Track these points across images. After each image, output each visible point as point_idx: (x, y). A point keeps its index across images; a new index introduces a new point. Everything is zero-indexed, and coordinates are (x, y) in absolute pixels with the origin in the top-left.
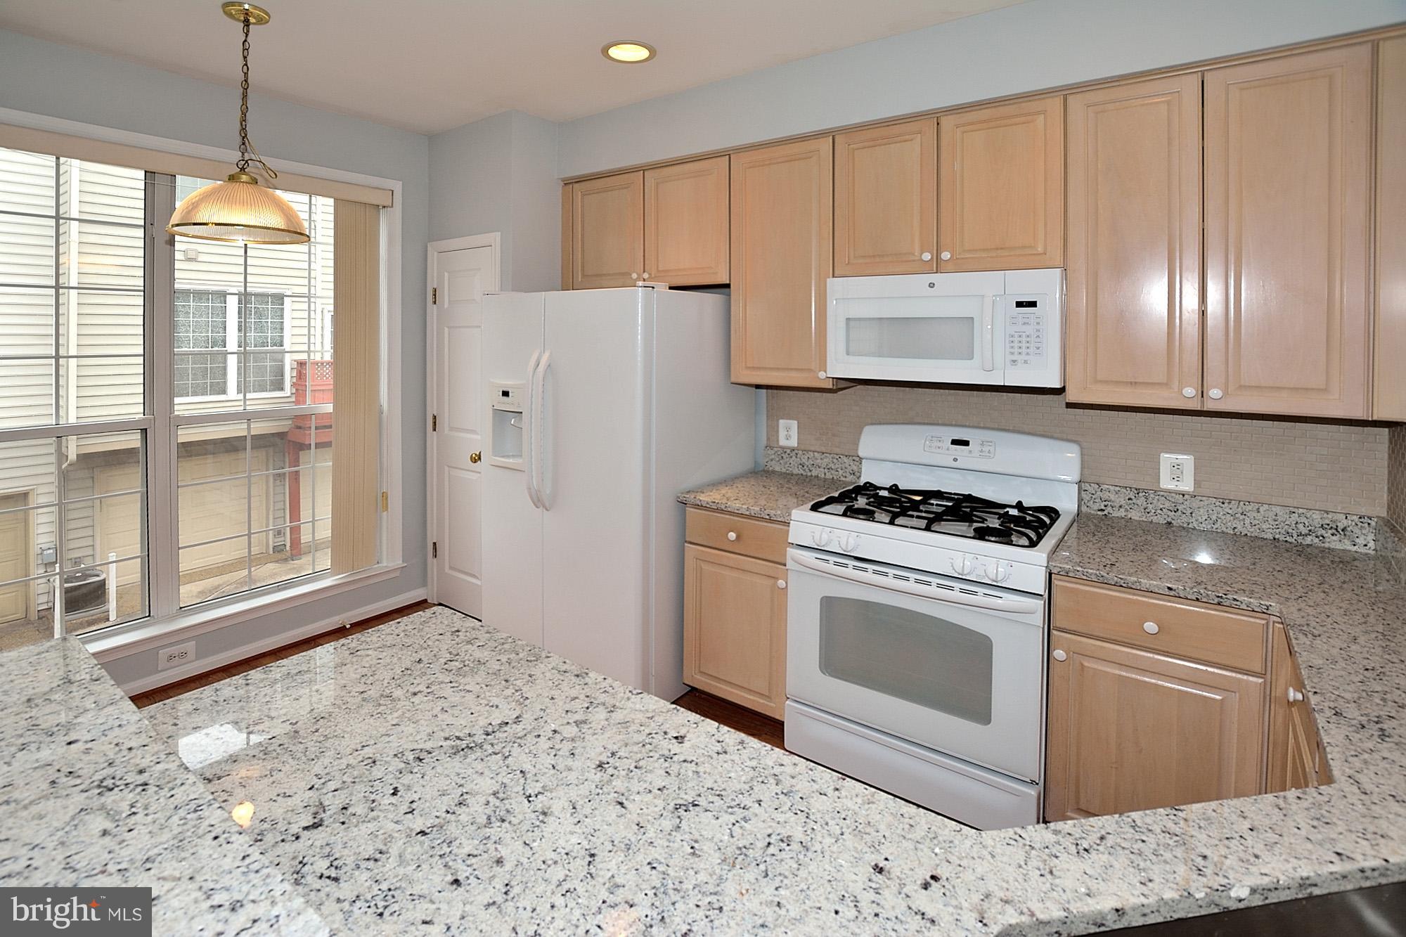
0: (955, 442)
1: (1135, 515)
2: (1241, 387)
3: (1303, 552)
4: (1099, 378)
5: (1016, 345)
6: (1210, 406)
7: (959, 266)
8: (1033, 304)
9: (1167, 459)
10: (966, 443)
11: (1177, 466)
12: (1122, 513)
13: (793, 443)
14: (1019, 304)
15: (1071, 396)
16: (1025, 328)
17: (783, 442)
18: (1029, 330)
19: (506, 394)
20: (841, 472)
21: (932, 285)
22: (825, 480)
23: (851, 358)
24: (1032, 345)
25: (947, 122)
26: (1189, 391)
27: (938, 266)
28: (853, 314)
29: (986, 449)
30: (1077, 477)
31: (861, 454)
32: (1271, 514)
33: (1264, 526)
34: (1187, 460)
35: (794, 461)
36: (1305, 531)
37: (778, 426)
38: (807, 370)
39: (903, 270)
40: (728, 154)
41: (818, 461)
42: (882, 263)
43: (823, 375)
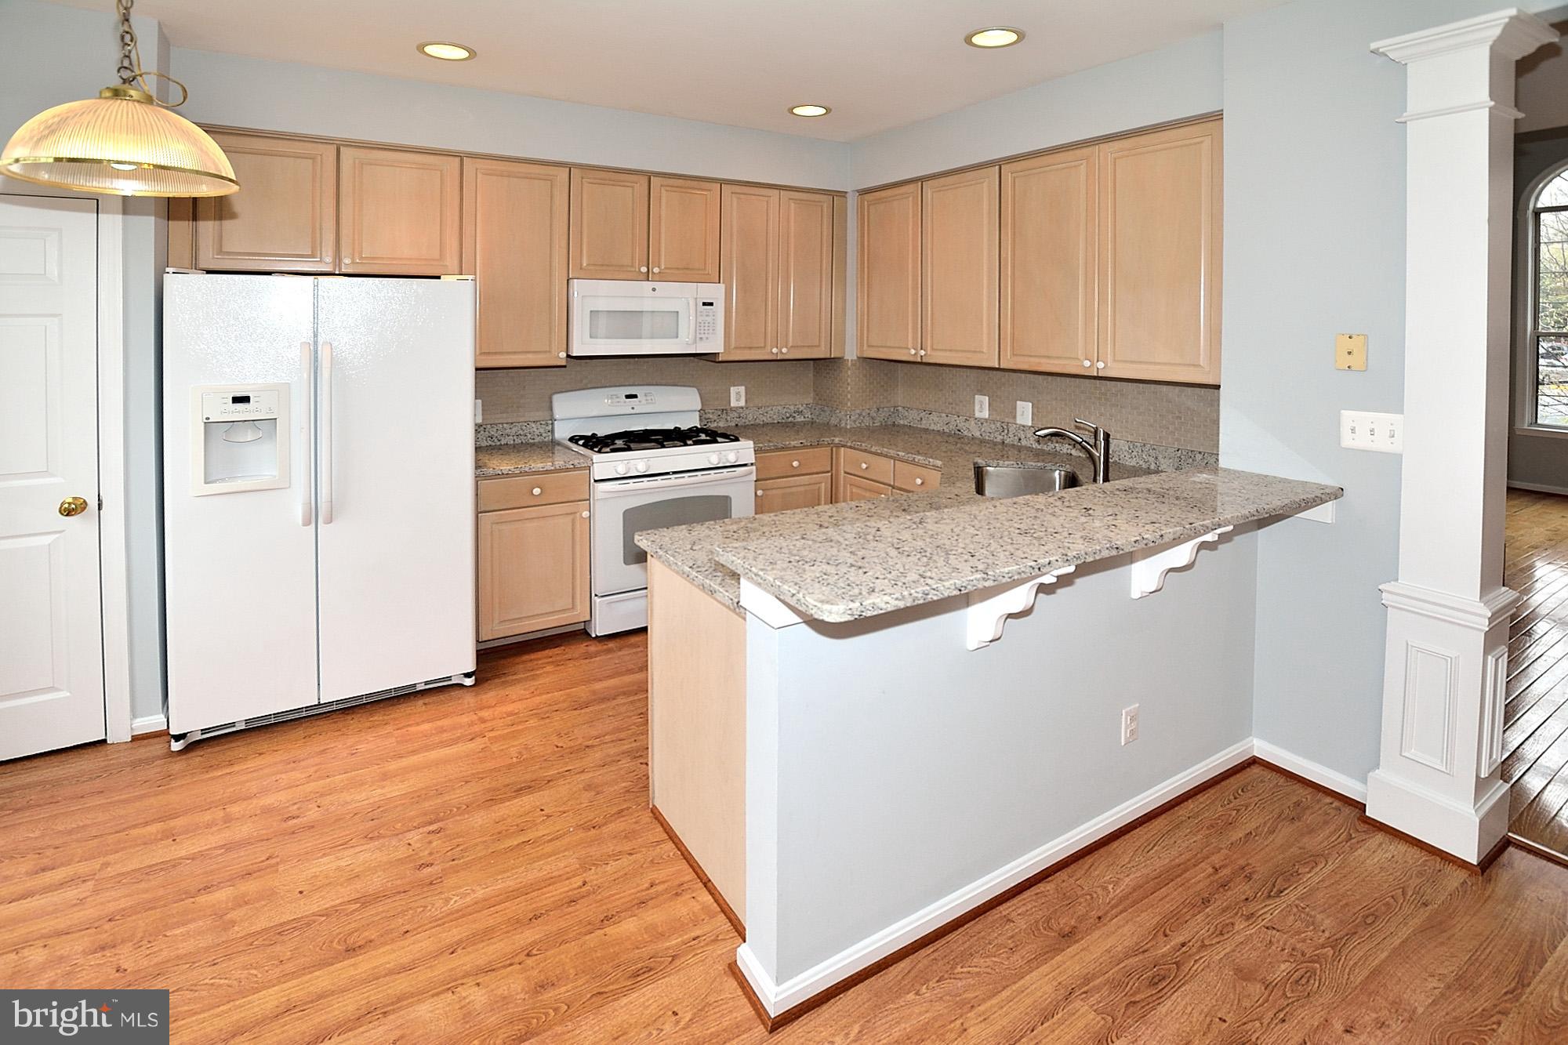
0: (628, 397)
1: (722, 424)
2: (792, 347)
4: (735, 346)
5: (702, 328)
7: (663, 278)
8: (711, 304)
9: (733, 390)
10: (635, 396)
11: (738, 393)
14: (704, 304)
16: (707, 318)
18: (709, 319)
19: (240, 400)
20: (529, 436)
21: (654, 290)
23: (594, 341)
24: (711, 328)
25: (656, 181)
26: (775, 350)
27: (651, 277)
28: (596, 308)
29: (649, 398)
30: (700, 408)
31: (556, 417)
34: (742, 389)
36: (788, 416)
38: (545, 352)
39: (624, 277)
40: (460, 156)
41: (508, 431)
42: (607, 269)
43: (563, 355)
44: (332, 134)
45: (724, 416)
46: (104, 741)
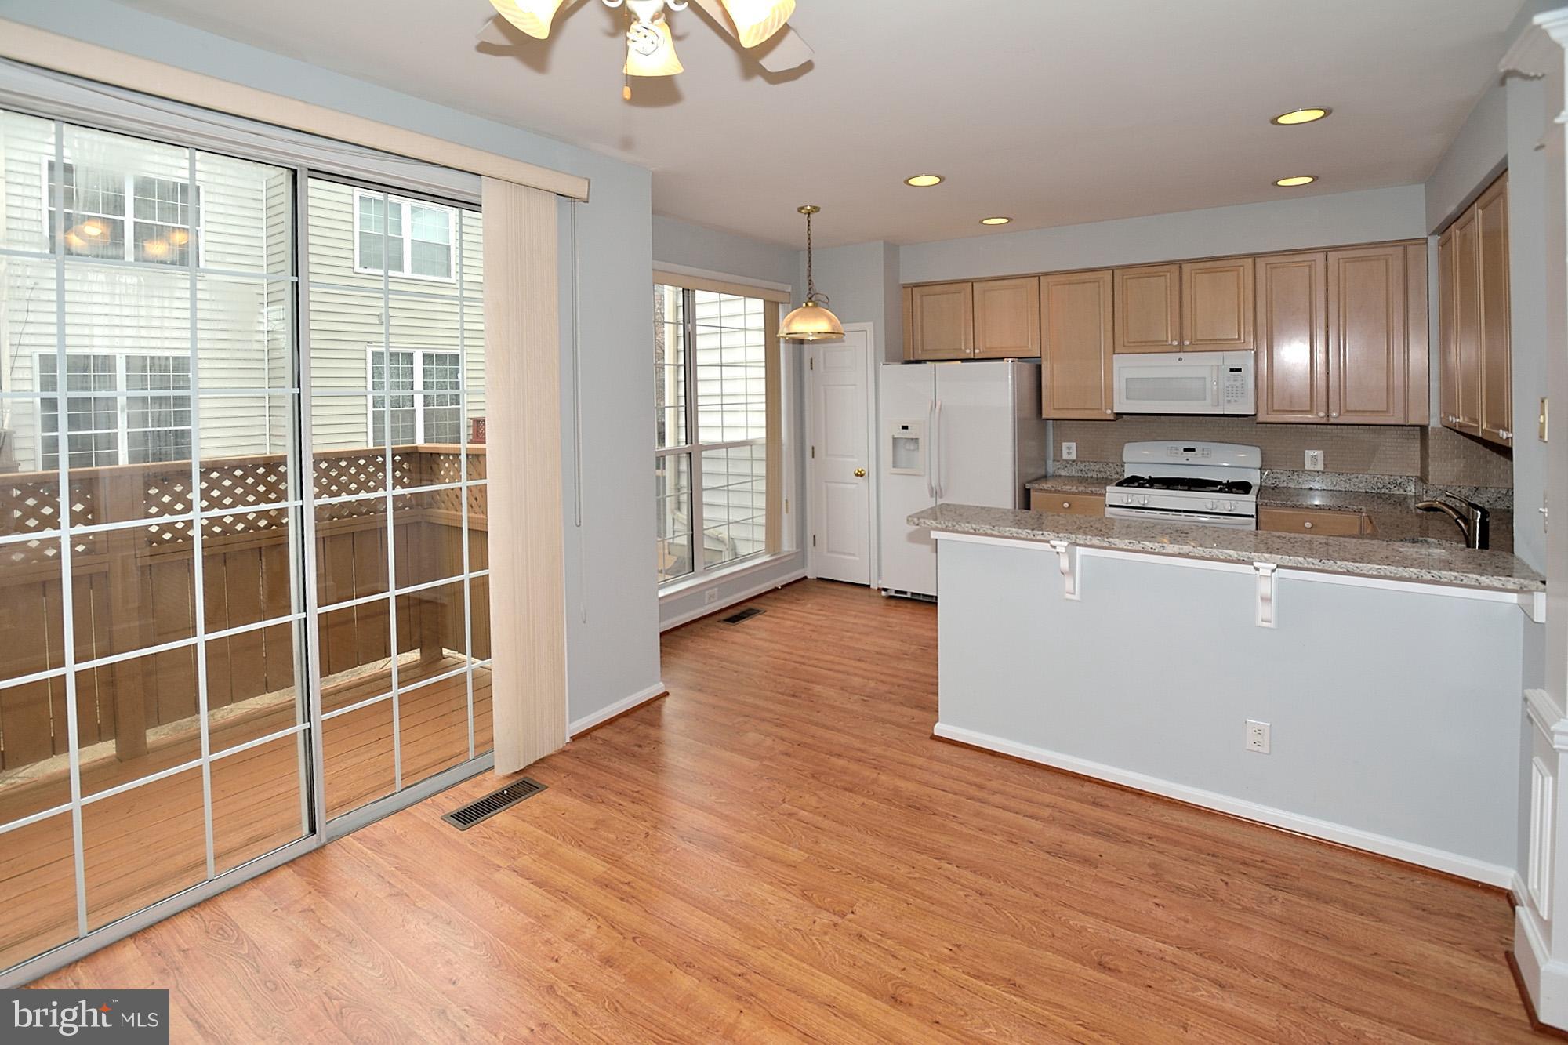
0: (1186, 450)
1: (1292, 485)
2: (1347, 411)
3: (1379, 496)
4: (1275, 408)
5: (1230, 392)
6: (1332, 421)
7: (1194, 349)
8: (1240, 370)
9: (1309, 453)
10: (1193, 450)
11: (1314, 457)
12: (1285, 485)
13: (1074, 456)
14: (1232, 370)
15: (1260, 419)
16: (1234, 382)
17: (1065, 456)
18: (1238, 384)
19: (905, 428)
20: (1109, 473)
21: (1180, 360)
22: (1097, 479)
23: (1129, 401)
24: (1239, 392)
25: (1186, 268)
26: (1322, 414)
27: (1181, 349)
28: (1130, 376)
29: (1208, 452)
30: (1259, 466)
31: (1125, 460)
32: (1364, 479)
33: (1361, 485)
34: (1319, 453)
35: (1075, 468)
36: (1381, 486)
37: (1061, 447)
38: (1098, 409)
39: (1161, 350)
40: (1038, 276)
41: (1092, 467)
42: (1146, 345)
43: (1109, 412)
44: (968, 277)
45: (1295, 477)
46: (869, 586)
